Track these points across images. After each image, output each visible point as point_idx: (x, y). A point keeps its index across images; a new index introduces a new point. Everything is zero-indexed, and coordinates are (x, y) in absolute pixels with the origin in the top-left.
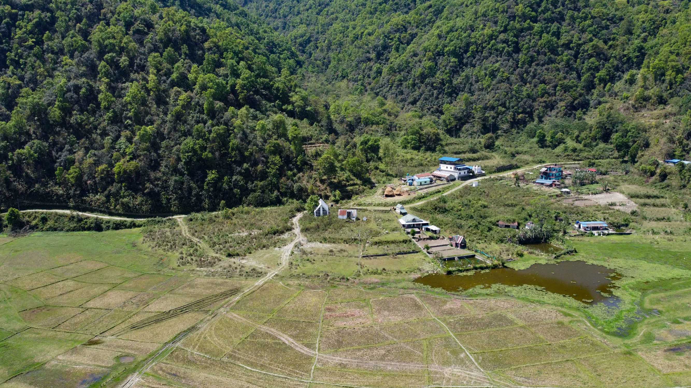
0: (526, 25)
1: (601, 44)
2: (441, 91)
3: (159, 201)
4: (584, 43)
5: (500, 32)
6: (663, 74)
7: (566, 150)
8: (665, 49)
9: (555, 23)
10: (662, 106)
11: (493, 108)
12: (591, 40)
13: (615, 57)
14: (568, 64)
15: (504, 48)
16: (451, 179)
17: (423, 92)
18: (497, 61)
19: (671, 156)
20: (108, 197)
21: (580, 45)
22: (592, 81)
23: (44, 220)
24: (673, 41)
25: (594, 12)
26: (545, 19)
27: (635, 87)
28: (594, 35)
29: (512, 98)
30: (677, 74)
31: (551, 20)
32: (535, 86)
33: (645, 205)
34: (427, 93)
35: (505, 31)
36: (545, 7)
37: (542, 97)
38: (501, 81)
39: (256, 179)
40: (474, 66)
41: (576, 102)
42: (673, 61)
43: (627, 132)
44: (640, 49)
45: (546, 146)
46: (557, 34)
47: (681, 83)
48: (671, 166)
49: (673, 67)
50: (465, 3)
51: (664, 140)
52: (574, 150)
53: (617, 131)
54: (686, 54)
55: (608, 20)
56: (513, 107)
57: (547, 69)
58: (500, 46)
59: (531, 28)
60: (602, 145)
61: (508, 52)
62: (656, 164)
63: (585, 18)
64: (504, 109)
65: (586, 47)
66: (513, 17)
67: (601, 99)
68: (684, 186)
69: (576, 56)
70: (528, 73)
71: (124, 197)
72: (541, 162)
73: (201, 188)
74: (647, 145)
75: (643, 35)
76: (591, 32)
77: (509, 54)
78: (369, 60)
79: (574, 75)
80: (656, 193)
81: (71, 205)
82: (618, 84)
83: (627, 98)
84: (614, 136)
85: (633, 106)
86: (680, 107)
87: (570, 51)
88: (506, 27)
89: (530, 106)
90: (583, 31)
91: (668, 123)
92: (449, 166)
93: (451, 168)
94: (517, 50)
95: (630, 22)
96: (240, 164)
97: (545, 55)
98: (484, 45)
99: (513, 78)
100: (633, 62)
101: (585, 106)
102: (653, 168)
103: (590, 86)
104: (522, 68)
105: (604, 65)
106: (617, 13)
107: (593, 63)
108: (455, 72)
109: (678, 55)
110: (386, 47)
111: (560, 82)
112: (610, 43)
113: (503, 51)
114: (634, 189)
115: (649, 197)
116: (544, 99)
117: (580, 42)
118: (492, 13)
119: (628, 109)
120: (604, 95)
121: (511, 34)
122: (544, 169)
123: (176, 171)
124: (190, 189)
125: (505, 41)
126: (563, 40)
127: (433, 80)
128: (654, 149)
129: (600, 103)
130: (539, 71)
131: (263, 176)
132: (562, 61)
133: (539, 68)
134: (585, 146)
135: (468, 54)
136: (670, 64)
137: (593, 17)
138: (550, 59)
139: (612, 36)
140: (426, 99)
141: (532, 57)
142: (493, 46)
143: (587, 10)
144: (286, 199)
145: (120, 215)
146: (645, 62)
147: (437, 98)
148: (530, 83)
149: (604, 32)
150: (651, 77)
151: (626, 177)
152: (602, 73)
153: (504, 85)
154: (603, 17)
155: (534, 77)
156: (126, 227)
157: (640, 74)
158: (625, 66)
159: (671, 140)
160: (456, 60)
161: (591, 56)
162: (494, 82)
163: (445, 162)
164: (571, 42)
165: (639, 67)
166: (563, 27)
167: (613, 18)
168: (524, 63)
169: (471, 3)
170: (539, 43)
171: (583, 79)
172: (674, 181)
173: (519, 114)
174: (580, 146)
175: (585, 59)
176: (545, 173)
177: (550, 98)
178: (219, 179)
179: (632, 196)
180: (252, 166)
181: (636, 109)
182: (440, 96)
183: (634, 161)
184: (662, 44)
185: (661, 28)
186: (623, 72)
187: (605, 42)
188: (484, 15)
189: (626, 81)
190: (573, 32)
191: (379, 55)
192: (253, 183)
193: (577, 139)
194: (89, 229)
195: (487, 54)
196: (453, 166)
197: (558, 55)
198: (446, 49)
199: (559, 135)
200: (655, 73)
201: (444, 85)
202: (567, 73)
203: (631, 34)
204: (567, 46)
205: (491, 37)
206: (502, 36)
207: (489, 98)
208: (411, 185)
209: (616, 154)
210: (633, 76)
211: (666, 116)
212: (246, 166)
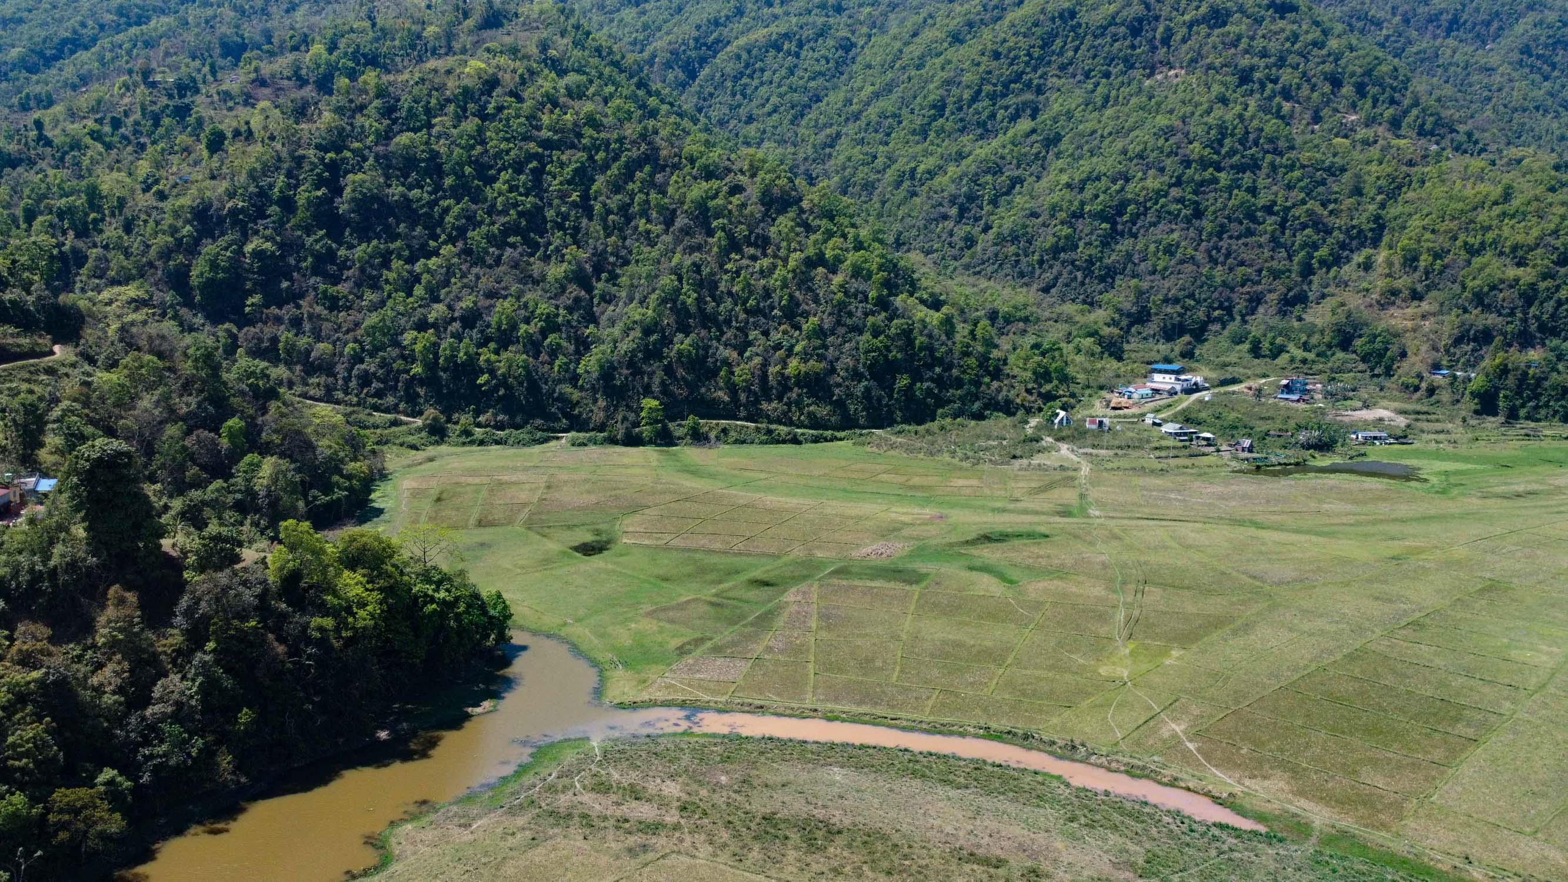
0: (1207, 175)
1: (1319, 210)
2: (1088, 271)
3: (846, 410)
4: (1294, 206)
5: (1170, 186)
6: (1415, 259)
7: (1292, 360)
8: (1415, 223)
9: (1248, 174)
10: (1416, 303)
11: (1176, 301)
12: (1304, 202)
13: (1340, 228)
14: (1274, 239)
15: (1180, 210)
16: (1172, 393)
17: (1060, 274)
18: (1172, 231)
19: (1436, 367)
20: (789, 404)
21: (1288, 209)
22: (1309, 265)
23: (725, 431)
24: (1425, 212)
25: (1305, 156)
26: (1232, 167)
27: (1373, 275)
28: (1308, 195)
29: (1201, 287)
30: (1435, 259)
31: (1241, 168)
32: (1231, 269)
33: (1417, 420)
34: (1065, 275)
35: (1178, 183)
36: (1231, 148)
37: (1243, 286)
38: (1182, 262)
39: (951, 387)
40: (1135, 236)
41: (1291, 294)
42: (1428, 240)
43: (1375, 337)
44: (1377, 218)
45: (1264, 356)
46: (1253, 191)
47: (1441, 273)
48: (1438, 379)
49: (1429, 250)
50: (1100, 132)
51: (1424, 348)
52: (1304, 361)
53: (1360, 336)
54: (1445, 232)
55: (1324, 170)
56: (1205, 300)
57: (1246, 245)
58: (1174, 207)
59: (1215, 181)
60: (1340, 355)
61: (1186, 216)
62: (1420, 376)
63: (1291, 168)
64: (1192, 303)
65: (1296, 212)
66: (1187, 163)
67: (1326, 291)
68: (1458, 401)
69: (1283, 226)
70: (1219, 251)
71: (808, 405)
72: (1265, 376)
73: (891, 397)
74: (1403, 355)
75: (1379, 198)
76: (1302, 189)
77: (1188, 221)
78: (945, 217)
79: (1284, 254)
80: (1425, 409)
81: (742, 415)
82: (1346, 268)
83: (1367, 290)
84: (1358, 343)
85: (1378, 302)
86: (1442, 304)
87: (1274, 218)
88: (1179, 178)
89: (1229, 299)
90: (1290, 187)
91: (1427, 325)
92: (1167, 376)
93: (1170, 379)
94: (1198, 214)
95: (1358, 176)
96: (930, 367)
97: (1241, 223)
98: (1149, 204)
99: (1200, 256)
100: (1366, 237)
101: (1302, 299)
102: (1416, 381)
103: (1307, 271)
104: (1208, 241)
105: (1324, 241)
106: (1336, 159)
107: (1309, 237)
108: (1108, 241)
109: (1433, 231)
110: (971, 198)
111: (1267, 265)
112: (1331, 207)
113: (1178, 215)
114: (1397, 405)
115: (1418, 413)
116: (1246, 289)
117: (1288, 204)
118: (1155, 154)
119: (1371, 306)
120: (1327, 286)
121: (1189, 189)
122: (1284, 382)
123: (857, 376)
124: (879, 399)
125: (1181, 201)
126: (1263, 200)
127: (1073, 255)
128: (1412, 358)
129: (1323, 296)
130: (1234, 247)
131: (959, 383)
132: (1265, 232)
133: (1233, 241)
134: (1318, 355)
135: (1125, 218)
136: (1426, 245)
137: (1303, 167)
138: (1248, 229)
139: (1333, 197)
140: (1067, 285)
141: (1222, 226)
142: (1162, 206)
143: (1293, 154)
144: (989, 412)
145: (806, 427)
146: (1386, 239)
147: (1083, 284)
148: (1224, 264)
149: (1321, 189)
150: (1397, 260)
151: (1382, 394)
152: (1323, 252)
153: (1189, 268)
154: (1317, 166)
155: (1228, 255)
156: (826, 440)
157: (1381, 256)
158: (1354, 243)
159: (1435, 349)
160: (1108, 226)
161: (1304, 226)
162: (1173, 263)
163: (1160, 372)
164: (1274, 203)
165: (1376, 243)
166: (1260, 180)
167: (1330, 168)
168: (1210, 234)
169: (1110, 134)
170: (1230, 204)
171: (1296, 259)
172: (1445, 396)
173: (1215, 309)
174: (1311, 356)
175: (1296, 230)
176: (1286, 386)
177: (1255, 288)
178: (910, 387)
179: (1403, 412)
180: (944, 370)
181: (1382, 307)
182: (1087, 281)
183: (1388, 373)
184: (1410, 215)
185: (1404, 189)
186: (1352, 251)
187: (1324, 205)
188: (1141, 156)
189: (1359, 266)
190: (1275, 188)
191: (963, 211)
192: (948, 392)
193: (1306, 347)
194: (784, 442)
195: (1154, 219)
196: (1173, 377)
197: (1260, 224)
198: (1087, 208)
199: (1279, 340)
200: (1404, 257)
201: (1093, 264)
202: (1273, 250)
203: (1361, 194)
204: (1269, 209)
205: (1159, 194)
206: (1175, 192)
207: (1171, 286)
208: (1129, 398)
209: (1362, 366)
210: (1368, 258)
211: (1424, 317)
212: (938, 370)
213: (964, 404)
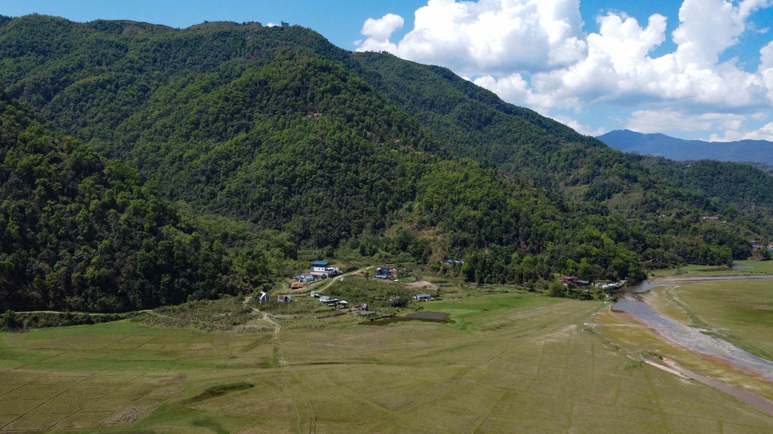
0: (335, 163)
1: (387, 182)
2: (277, 212)
3: (127, 299)
4: (376, 180)
5: (318, 169)
6: (431, 206)
7: (381, 257)
8: (429, 189)
9: (354, 164)
10: (433, 228)
11: (323, 227)
12: (380, 179)
13: (397, 191)
14: (367, 196)
15: (322, 181)
16: (324, 277)
17: (263, 213)
18: (319, 191)
19: (446, 259)
20: (86, 298)
21: (374, 182)
22: (385, 209)
23: (36, 319)
24: (433, 184)
25: (379, 157)
26: (346, 161)
27: (413, 214)
28: (381, 175)
29: (335, 220)
30: (440, 207)
31: (350, 162)
32: (349, 211)
33: (441, 286)
34: (265, 214)
35: (321, 167)
36: (345, 152)
37: (355, 219)
38: (325, 207)
39: (197, 281)
40: (301, 194)
41: (377, 223)
42: (436, 198)
43: (418, 244)
44: (412, 187)
45: (367, 255)
46: (357, 173)
47: (443, 213)
48: (447, 264)
49: (437, 202)
50: (281, 141)
51: (439, 249)
52: (386, 257)
53: (411, 244)
54: (443, 194)
55: (388, 164)
56: (337, 226)
57: (355, 199)
58: (320, 179)
59: (339, 167)
60: (402, 253)
61: (326, 184)
62: (439, 263)
63: (373, 162)
64: (331, 228)
65: (377, 183)
66: (325, 158)
67: (393, 221)
68: (457, 275)
69: (371, 189)
70: (342, 201)
71: (100, 297)
72: (368, 265)
73: (158, 288)
74: (431, 253)
75: (413, 177)
76: (379, 172)
77: (327, 186)
78: (199, 182)
79: (372, 203)
80: (443, 280)
81: (50, 306)
82: (401, 210)
83: (412, 221)
84: (410, 247)
85: (417, 227)
86: (444, 228)
87: (367, 186)
88: (321, 165)
89: (349, 226)
90: (373, 171)
91: (439, 238)
92: (321, 268)
93: (322, 269)
94: (332, 183)
95: (403, 167)
96: (184, 269)
97: (352, 188)
98: (307, 178)
99: (333, 204)
100: (408, 196)
101: (382, 226)
102: (438, 266)
103: (384, 212)
104: (337, 197)
105: (390, 197)
106: (393, 159)
107: (383, 195)
108: (287, 196)
109: (438, 194)
110: (214, 171)
111: (365, 209)
112: (392, 181)
113: (322, 183)
114: (431, 278)
115: (441, 282)
116: (356, 221)
117: (373, 179)
118: (309, 153)
119: (414, 229)
120: (393, 219)
121: (326, 171)
122: (379, 269)
123: (135, 276)
124: (150, 290)
125: (322, 176)
126: (361, 177)
127: (269, 203)
128: (435, 255)
129: (392, 224)
130: (350, 200)
131: (202, 278)
132: (364, 193)
133: (348, 197)
134: (392, 254)
135: (296, 184)
136: (435, 200)
137: (378, 162)
138: (355, 191)
139: (393, 176)
140: (266, 219)
141: (343, 189)
142: (314, 179)
143: (373, 156)
144: (221, 294)
145: (97, 312)
146: (417, 197)
147: (275, 218)
148: (345, 208)
149: (387, 173)
150: (423, 207)
151: (423, 273)
152: (390, 203)
153: (329, 210)
154: (384, 162)
155: (347, 204)
156: (112, 320)
157: (416, 205)
158: (404, 198)
159: (444, 249)
160: (287, 188)
161: (381, 190)
162: (320, 207)
163: (317, 266)
164: (367, 179)
165: (413, 199)
166: (359, 167)
167: (390, 163)
168: (338, 193)
169: (286, 142)
170: (347, 178)
171: (378, 206)
172: (451, 273)
173: (342, 231)
174: (389, 254)
175: (377, 192)
176: (380, 271)
177: (360, 221)
178: (172, 281)
179: (434, 282)
180: (193, 270)
181: (419, 229)
182: (277, 217)
183: (425, 263)
184: (427, 186)
185: (423, 174)
186: (403, 203)
187: (389, 180)
188: (302, 153)
189: (406, 209)
190: (366, 172)
191: (209, 179)
192: (195, 283)
193: (387, 250)
194: (81, 323)
195: (310, 185)
196: (324, 268)
197: (361, 189)
198: (276, 179)
199: (374, 247)
200: (426, 205)
201: (280, 208)
202: (367, 202)
203: (405, 176)
204: (364, 182)
205: (312, 173)
206: (319, 172)
207: (320, 219)
208: (301, 281)
209: (412, 259)
210: (410, 206)
211: (437, 234)
212: (189, 270)
213: (205, 290)
